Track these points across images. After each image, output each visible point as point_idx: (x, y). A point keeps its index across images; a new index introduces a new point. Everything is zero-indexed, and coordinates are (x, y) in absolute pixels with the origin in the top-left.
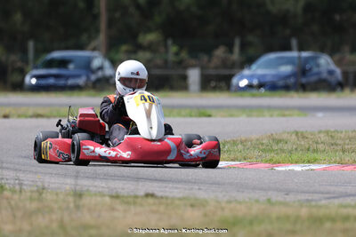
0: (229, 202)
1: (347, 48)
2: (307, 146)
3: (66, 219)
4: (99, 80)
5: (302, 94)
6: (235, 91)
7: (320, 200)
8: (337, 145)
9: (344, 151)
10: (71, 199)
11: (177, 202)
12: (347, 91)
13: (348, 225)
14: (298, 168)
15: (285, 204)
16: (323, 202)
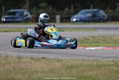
0: (70, 60)
1: (109, 8)
2: (96, 41)
3: (15, 66)
4: (26, 19)
5: (94, 24)
6: (72, 23)
7: (100, 59)
8: (106, 40)
9: (108, 43)
10: (17, 59)
11: (52, 60)
12: (109, 22)
13: (110, 68)
14: (93, 48)
15: (88, 61)
16: (101, 60)
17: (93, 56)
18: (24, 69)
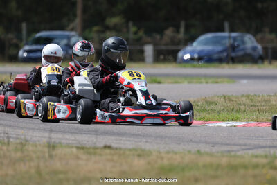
0: (168, 152)
1: (267, 30)
2: (232, 108)
3: (42, 164)
5: (231, 65)
6: (180, 63)
7: (238, 151)
8: (255, 106)
9: (259, 111)
10: (46, 150)
11: (128, 152)
12: (266, 63)
13: (257, 172)
14: (224, 125)
15: (211, 155)
16: (239, 153)
17: (222, 144)
18: (61, 172)
